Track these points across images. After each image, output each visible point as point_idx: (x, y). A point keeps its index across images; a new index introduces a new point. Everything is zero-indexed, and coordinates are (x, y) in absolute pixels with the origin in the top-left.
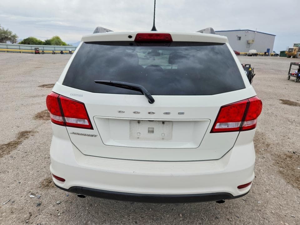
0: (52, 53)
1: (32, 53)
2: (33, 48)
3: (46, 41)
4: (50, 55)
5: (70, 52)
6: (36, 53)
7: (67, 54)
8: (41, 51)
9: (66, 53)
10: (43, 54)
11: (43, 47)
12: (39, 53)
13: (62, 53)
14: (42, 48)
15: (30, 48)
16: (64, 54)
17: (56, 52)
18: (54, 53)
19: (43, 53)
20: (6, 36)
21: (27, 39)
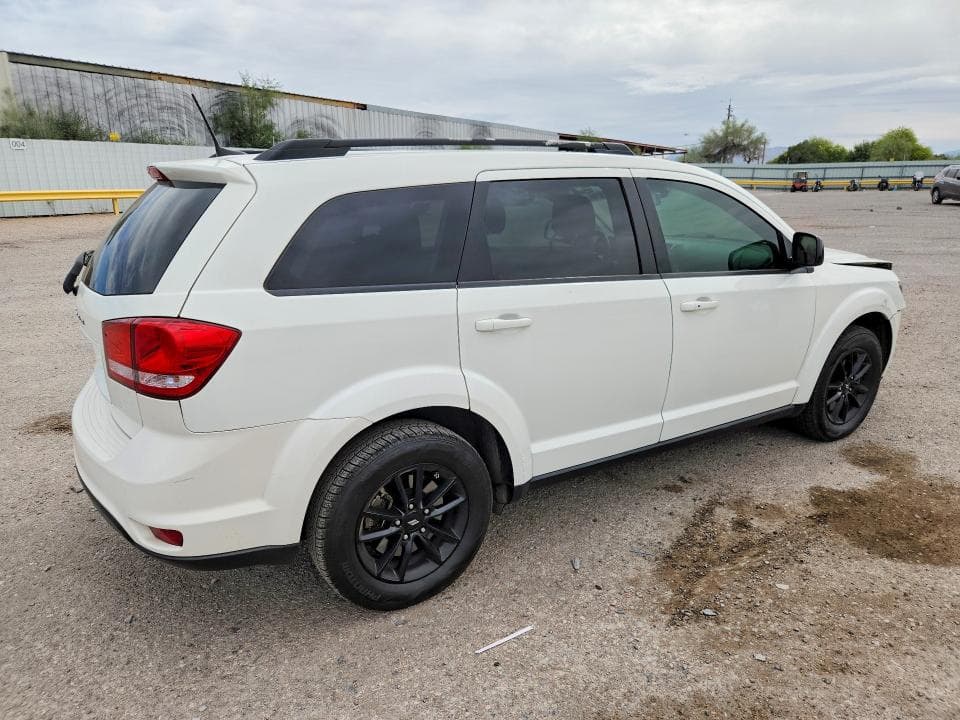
0: (848, 189)
1: (785, 189)
2: (791, 174)
3: (858, 149)
4: (839, 193)
5: (915, 182)
6: (794, 189)
7: (906, 188)
8: (811, 183)
9: (900, 188)
10: (816, 190)
11: (826, 168)
12: (803, 189)
13: (883, 186)
14: (820, 174)
15: (781, 174)
16: (891, 189)
17: (864, 182)
18: (854, 188)
19: (818, 188)
20: (737, 141)
21: (799, 145)
